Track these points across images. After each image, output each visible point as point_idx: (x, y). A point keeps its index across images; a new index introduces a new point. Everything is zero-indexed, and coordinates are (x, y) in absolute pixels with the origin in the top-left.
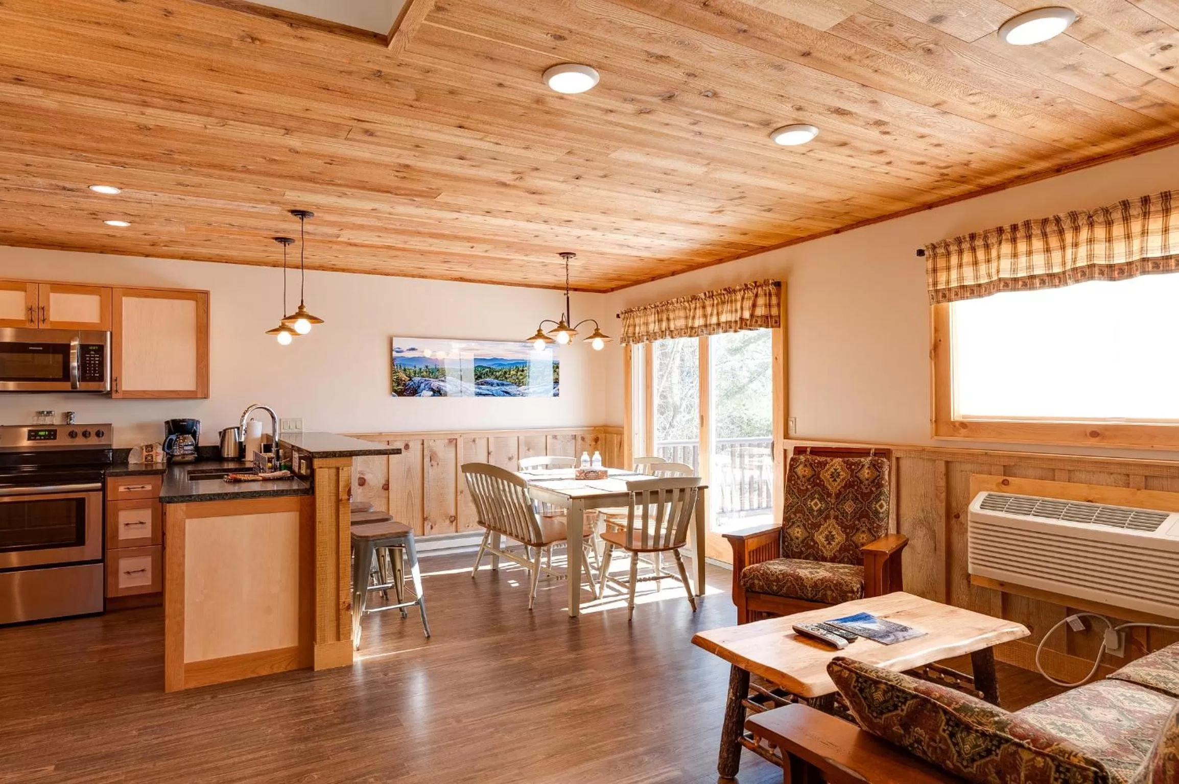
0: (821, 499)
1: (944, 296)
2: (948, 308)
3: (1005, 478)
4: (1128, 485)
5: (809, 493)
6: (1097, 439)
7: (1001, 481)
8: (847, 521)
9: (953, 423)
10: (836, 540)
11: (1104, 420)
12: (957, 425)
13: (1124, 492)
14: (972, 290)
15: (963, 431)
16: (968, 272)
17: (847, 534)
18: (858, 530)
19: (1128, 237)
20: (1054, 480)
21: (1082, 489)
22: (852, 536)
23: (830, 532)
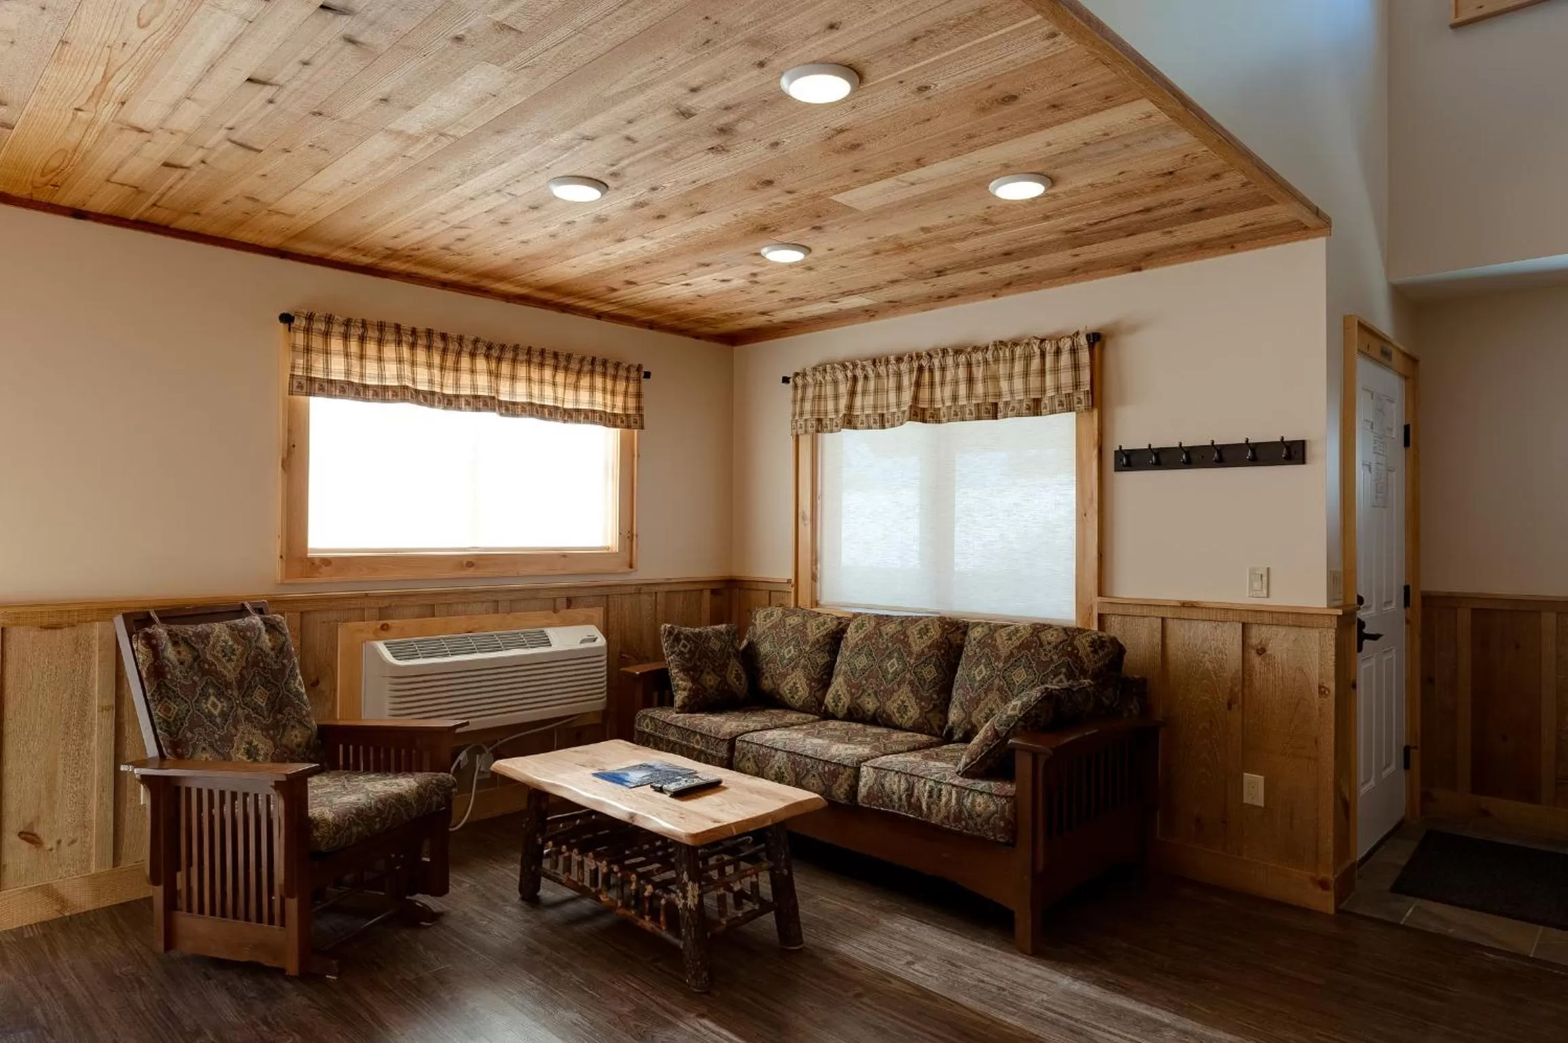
0: (220, 695)
1: (300, 386)
2: (308, 404)
3: (382, 622)
4: (496, 611)
5: (198, 690)
6: (472, 569)
7: (379, 626)
8: (265, 719)
9: (312, 560)
10: (262, 752)
11: (464, 550)
12: (317, 563)
13: (494, 618)
14: (343, 387)
15: (324, 569)
16: (371, 368)
17: (272, 738)
18: (285, 726)
19: (513, 379)
20: (434, 616)
21: (461, 621)
22: (281, 739)
23: (250, 743)
